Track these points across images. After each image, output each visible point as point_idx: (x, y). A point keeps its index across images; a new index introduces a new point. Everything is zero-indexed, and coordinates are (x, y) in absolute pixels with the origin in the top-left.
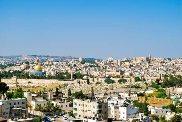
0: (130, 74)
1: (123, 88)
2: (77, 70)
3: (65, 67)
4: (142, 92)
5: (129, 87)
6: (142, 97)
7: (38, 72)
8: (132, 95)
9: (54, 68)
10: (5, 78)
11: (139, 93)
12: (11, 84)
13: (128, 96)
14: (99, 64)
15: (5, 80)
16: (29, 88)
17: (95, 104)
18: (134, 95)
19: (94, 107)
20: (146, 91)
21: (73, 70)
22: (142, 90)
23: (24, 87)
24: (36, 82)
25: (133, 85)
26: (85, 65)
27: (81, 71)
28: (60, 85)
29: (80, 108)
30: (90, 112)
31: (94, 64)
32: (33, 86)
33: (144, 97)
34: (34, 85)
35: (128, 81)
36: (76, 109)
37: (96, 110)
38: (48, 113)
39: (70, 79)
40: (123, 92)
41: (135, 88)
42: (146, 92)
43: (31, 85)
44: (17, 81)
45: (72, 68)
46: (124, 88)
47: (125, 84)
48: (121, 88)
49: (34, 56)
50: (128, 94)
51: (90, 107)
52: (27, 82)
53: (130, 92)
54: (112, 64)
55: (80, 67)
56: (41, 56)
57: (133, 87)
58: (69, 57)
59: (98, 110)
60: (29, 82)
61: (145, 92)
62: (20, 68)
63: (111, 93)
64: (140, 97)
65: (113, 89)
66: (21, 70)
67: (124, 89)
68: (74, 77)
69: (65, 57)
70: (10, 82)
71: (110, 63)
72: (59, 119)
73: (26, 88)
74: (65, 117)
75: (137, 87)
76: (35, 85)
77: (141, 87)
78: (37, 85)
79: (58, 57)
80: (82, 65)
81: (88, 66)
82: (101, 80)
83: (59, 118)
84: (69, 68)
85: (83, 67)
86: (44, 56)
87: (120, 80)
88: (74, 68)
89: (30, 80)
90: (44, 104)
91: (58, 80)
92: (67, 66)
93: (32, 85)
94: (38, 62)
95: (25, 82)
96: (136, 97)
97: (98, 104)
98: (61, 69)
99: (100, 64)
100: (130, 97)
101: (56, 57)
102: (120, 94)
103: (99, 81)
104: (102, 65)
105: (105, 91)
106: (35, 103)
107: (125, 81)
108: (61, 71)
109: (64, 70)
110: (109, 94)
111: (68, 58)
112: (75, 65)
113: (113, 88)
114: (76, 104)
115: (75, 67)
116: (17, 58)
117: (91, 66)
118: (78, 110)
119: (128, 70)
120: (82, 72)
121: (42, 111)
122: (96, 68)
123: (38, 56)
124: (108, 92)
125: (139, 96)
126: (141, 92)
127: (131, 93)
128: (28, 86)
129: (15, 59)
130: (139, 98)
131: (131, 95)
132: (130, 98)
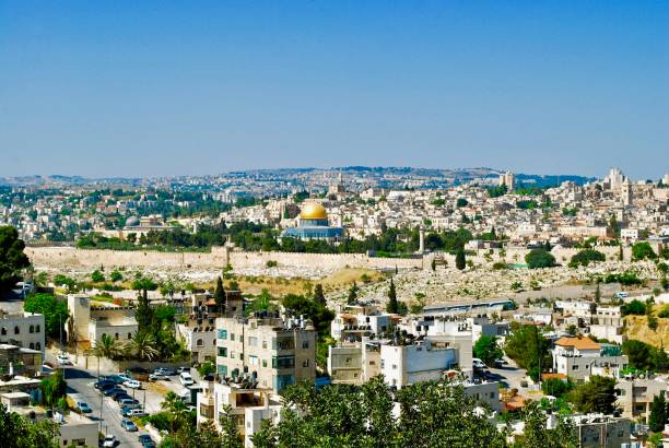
0: (639, 232)
1: (574, 283)
2: (465, 220)
3: (426, 208)
4: (643, 299)
5: (600, 280)
6: (639, 317)
7: (312, 227)
8: (604, 310)
9: (382, 214)
10: (194, 251)
11: (628, 300)
12: (208, 269)
13: (589, 315)
14: (556, 198)
15: (191, 254)
16: (264, 285)
17: (267, 334)
18: (611, 309)
19: (265, 346)
20: (657, 295)
21: (451, 221)
22: (646, 290)
23: (248, 279)
24: (294, 264)
25: (613, 273)
26: (501, 200)
27: (481, 223)
28: (368, 274)
29: (233, 347)
30: (256, 360)
31: (538, 199)
32: (280, 278)
33: (645, 317)
34: (285, 272)
35: (612, 259)
36: (223, 352)
37: (271, 353)
38: (136, 363)
39: (417, 252)
40: (570, 300)
41: (618, 285)
42: (657, 299)
43: (275, 273)
44: (229, 259)
45: (451, 212)
46: (581, 283)
47: (588, 269)
48: (568, 283)
49: (354, 168)
50: (587, 307)
51: (255, 345)
52: (265, 263)
53: (598, 299)
54: (606, 195)
55: (479, 209)
56: (381, 169)
57: (611, 279)
58: (485, 173)
59: (275, 353)
60: (271, 264)
61: (652, 298)
62: (267, 214)
63: (529, 301)
64: (630, 317)
65: (539, 289)
66: (269, 219)
67: (579, 290)
68: (432, 244)
69: (468, 174)
70: (208, 262)
71: (598, 195)
72: (166, 383)
73: (256, 284)
74: (186, 379)
75: (629, 281)
76: (288, 274)
77: (643, 281)
78: (293, 275)
79: (444, 173)
80: (491, 202)
81: (511, 203)
82: (516, 257)
83: (167, 380)
84: (439, 213)
85: (491, 206)
86: (393, 170)
87: (580, 254)
88: (457, 211)
89: (274, 256)
90: (130, 334)
91: (366, 257)
92: (433, 207)
93: (277, 275)
94: (339, 190)
95: (256, 262)
96: (618, 316)
97: (275, 334)
98: (410, 217)
99: (560, 198)
100: (594, 316)
101: (438, 173)
102: (560, 305)
103: (509, 259)
104: (568, 201)
105: (511, 293)
106: (97, 332)
107: (600, 257)
108: (409, 222)
109: (420, 218)
110: (521, 306)
111: (481, 177)
112: (462, 203)
113: (540, 284)
114: (223, 334)
115: (463, 209)
116: (295, 176)
117: (522, 205)
118: (229, 354)
119: (651, 217)
120: (484, 225)
121: (116, 359)
122: (539, 211)
123: (369, 169)
124: (520, 298)
125: (627, 313)
126: (638, 298)
127: (603, 300)
128: (263, 277)
129: (286, 182)
130: (625, 323)
131: (599, 309)
132: (597, 319)
